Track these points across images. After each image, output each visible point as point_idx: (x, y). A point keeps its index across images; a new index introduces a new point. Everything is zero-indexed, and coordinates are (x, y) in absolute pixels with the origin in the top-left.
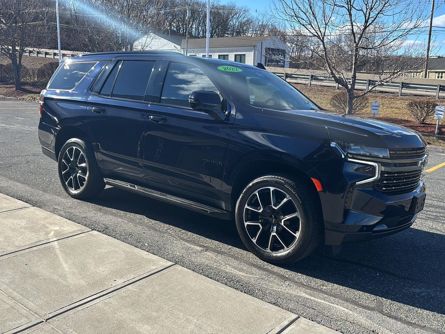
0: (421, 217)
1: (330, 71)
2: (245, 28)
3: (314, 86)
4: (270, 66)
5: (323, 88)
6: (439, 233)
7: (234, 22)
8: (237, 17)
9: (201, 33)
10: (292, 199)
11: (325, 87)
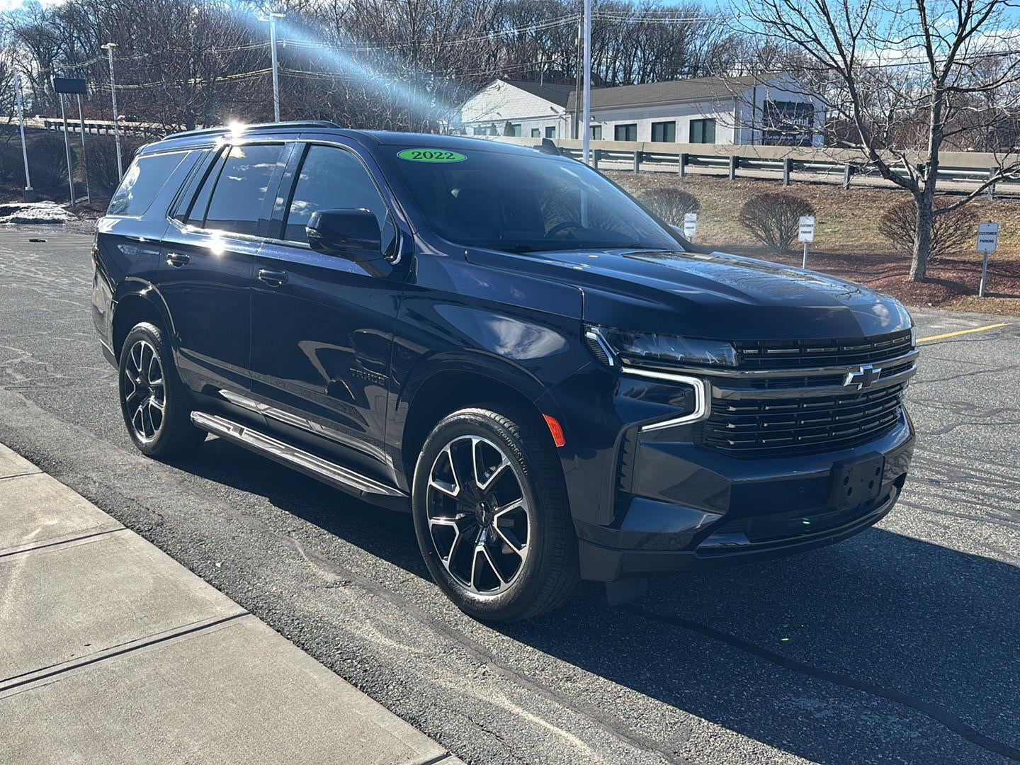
0: (973, 514)
1: (867, 150)
2: (725, 57)
3: (858, 187)
4: (774, 145)
5: (878, 192)
6: (993, 555)
7: (698, 46)
8: (704, 33)
9: (621, 75)
10: (512, 466)
11: (884, 190)
